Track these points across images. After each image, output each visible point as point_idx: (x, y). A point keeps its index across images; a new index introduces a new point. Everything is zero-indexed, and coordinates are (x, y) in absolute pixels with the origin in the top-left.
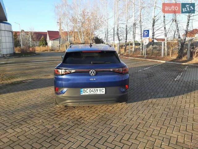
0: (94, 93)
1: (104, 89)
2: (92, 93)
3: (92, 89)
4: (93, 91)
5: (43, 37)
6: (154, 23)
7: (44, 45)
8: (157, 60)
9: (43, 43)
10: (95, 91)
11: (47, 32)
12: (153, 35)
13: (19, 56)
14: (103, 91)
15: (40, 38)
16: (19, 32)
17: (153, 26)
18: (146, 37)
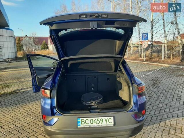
0: (97, 124)
1: (112, 118)
2: (94, 124)
3: (94, 119)
4: (96, 122)
5: (44, 41)
6: (152, 25)
7: (45, 49)
8: (157, 63)
9: (44, 47)
10: (98, 122)
11: (48, 36)
12: (152, 38)
13: (20, 60)
14: (110, 121)
15: (42, 43)
16: (22, 37)
17: (151, 29)
18: (145, 39)
